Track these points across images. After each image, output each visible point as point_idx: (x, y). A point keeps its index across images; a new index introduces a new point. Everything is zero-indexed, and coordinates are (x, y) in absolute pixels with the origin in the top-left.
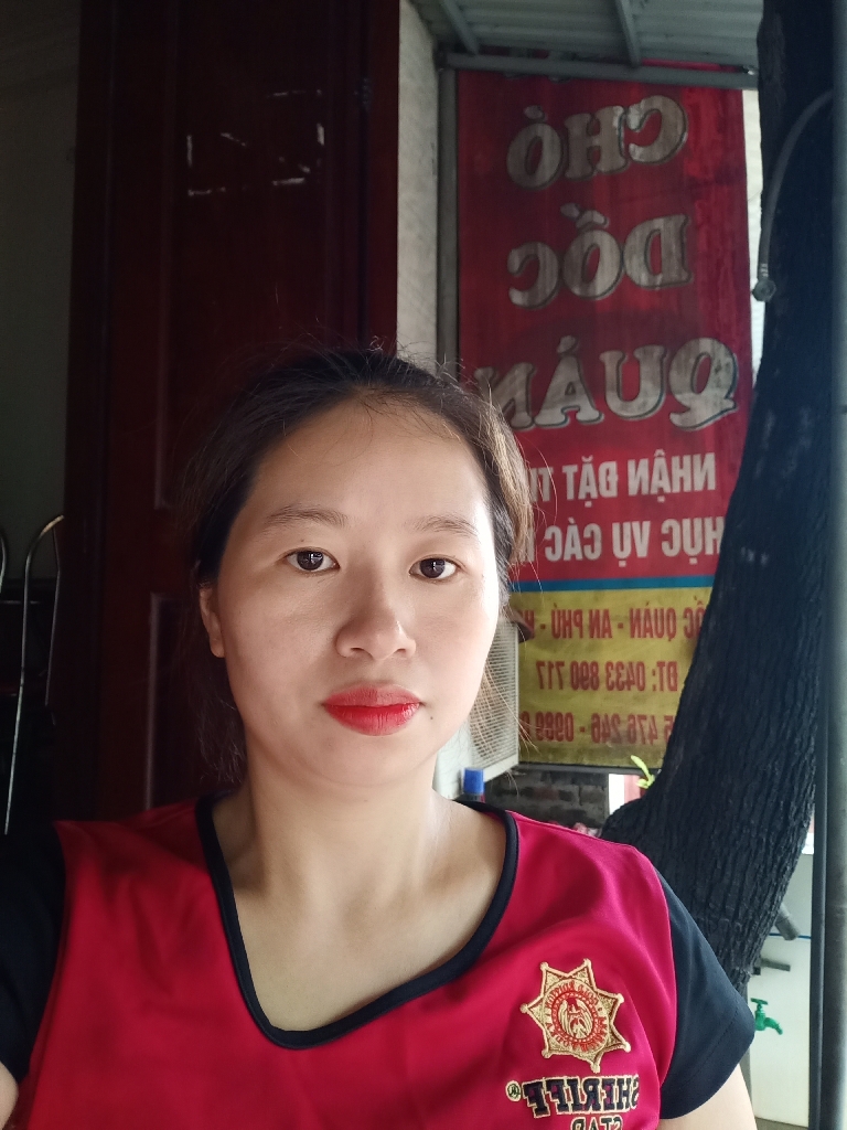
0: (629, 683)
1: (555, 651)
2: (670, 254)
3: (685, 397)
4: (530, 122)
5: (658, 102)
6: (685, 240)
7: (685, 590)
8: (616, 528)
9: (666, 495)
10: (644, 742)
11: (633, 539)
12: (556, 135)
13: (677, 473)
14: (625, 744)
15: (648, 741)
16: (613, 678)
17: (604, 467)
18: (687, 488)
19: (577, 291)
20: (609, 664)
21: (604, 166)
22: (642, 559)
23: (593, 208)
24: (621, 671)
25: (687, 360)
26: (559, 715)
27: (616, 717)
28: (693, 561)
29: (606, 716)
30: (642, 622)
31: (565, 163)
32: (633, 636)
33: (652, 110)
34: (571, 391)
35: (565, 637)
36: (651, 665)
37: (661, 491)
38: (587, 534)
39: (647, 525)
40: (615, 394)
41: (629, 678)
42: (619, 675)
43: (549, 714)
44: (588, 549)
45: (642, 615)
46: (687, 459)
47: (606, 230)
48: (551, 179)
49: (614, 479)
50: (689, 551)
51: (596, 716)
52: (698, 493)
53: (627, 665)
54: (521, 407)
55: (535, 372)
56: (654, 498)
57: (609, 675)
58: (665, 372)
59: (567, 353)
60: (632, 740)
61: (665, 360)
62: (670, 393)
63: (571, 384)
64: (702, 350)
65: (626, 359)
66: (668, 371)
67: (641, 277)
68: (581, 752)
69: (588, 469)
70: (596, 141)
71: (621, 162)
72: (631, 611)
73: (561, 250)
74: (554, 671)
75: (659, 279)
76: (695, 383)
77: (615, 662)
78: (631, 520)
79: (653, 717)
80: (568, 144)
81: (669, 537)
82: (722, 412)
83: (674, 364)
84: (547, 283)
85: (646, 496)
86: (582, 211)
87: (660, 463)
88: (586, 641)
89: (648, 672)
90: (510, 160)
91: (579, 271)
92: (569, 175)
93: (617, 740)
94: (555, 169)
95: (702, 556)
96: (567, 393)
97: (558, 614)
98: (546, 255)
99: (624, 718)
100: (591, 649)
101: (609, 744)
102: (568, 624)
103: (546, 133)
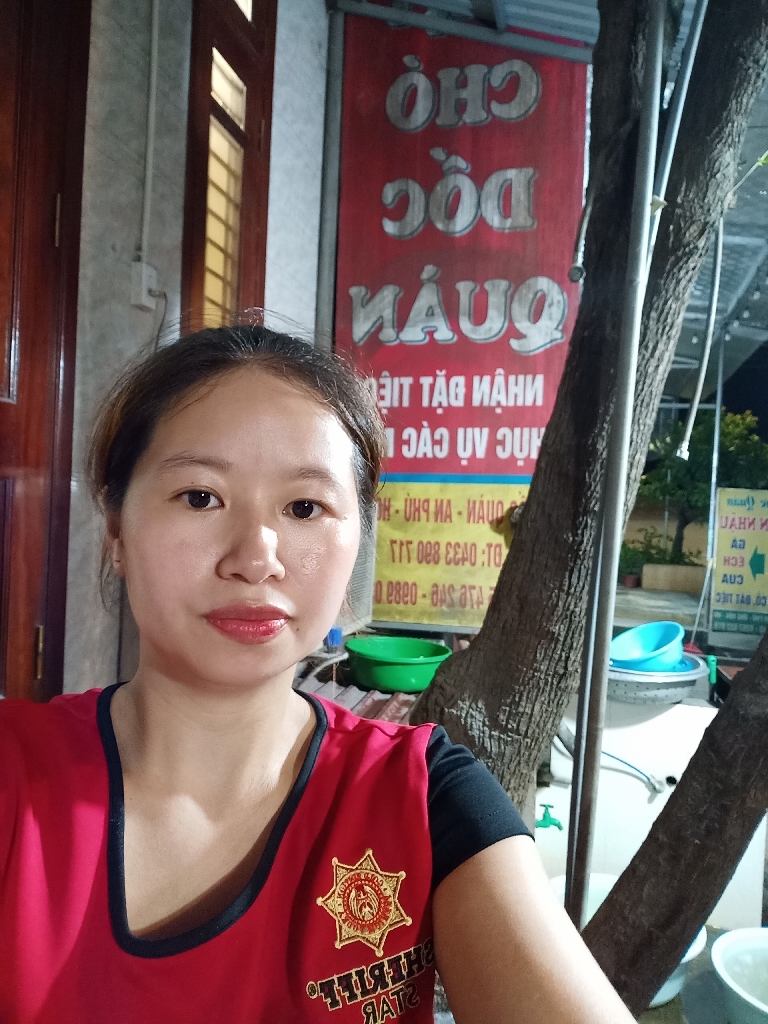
0: (464, 560)
1: (406, 532)
2: (519, 201)
3: (522, 325)
4: (407, 70)
5: (517, 66)
6: (532, 190)
7: (513, 486)
8: (461, 431)
9: (503, 408)
10: (472, 606)
11: (473, 442)
12: (429, 86)
13: (513, 389)
14: (458, 608)
15: (475, 606)
16: (451, 555)
17: (454, 380)
18: (520, 403)
19: (440, 226)
20: (449, 544)
21: (468, 118)
22: (480, 460)
23: (457, 153)
24: (458, 550)
25: (526, 295)
26: (406, 584)
27: (452, 586)
28: (520, 463)
29: (444, 586)
30: (477, 511)
31: (436, 111)
32: (469, 521)
33: (511, 72)
34: (430, 313)
35: (414, 519)
36: (482, 546)
37: (499, 404)
38: (437, 437)
39: (486, 431)
40: (467, 319)
41: (463, 556)
42: (456, 553)
43: (398, 583)
44: (437, 448)
45: (477, 505)
46: (521, 378)
47: (467, 175)
48: (423, 124)
49: (462, 391)
50: (518, 454)
51: (435, 585)
52: (528, 407)
53: (462, 545)
54: (388, 324)
55: (401, 295)
56: (493, 408)
57: (448, 553)
58: (508, 304)
59: (429, 280)
60: (464, 605)
61: (509, 293)
62: (511, 321)
63: (431, 307)
64: (539, 288)
65: (478, 289)
66: (511, 303)
67: (495, 220)
68: (423, 613)
69: (441, 381)
70: (464, 94)
71: (484, 115)
72: (469, 501)
73: (428, 188)
74: (404, 548)
75: (509, 222)
76: (531, 316)
77: (453, 544)
78: (473, 426)
79: (481, 588)
80: (439, 95)
81: (502, 443)
82: (552, 341)
83: (516, 297)
84: (415, 217)
85: (486, 408)
86: (449, 155)
87: (500, 380)
88: (432, 524)
89: (479, 551)
90: (388, 102)
91: (443, 208)
92: (439, 122)
93: (452, 605)
94: (426, 116)
95: (527, 459)
96: (427, 315)
97: (410, 502)
98: (416, 191)
99: (457, 587)
100: (434, 531)
101: (444, 608)
102: (418, 510)
103: (421, 81)
